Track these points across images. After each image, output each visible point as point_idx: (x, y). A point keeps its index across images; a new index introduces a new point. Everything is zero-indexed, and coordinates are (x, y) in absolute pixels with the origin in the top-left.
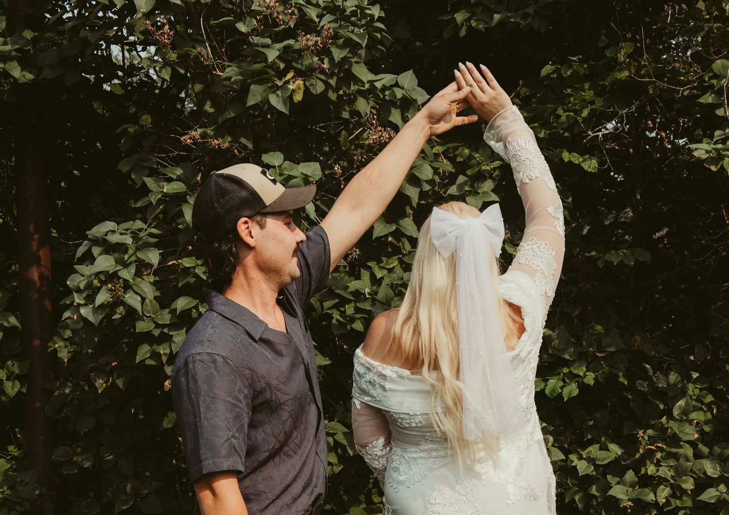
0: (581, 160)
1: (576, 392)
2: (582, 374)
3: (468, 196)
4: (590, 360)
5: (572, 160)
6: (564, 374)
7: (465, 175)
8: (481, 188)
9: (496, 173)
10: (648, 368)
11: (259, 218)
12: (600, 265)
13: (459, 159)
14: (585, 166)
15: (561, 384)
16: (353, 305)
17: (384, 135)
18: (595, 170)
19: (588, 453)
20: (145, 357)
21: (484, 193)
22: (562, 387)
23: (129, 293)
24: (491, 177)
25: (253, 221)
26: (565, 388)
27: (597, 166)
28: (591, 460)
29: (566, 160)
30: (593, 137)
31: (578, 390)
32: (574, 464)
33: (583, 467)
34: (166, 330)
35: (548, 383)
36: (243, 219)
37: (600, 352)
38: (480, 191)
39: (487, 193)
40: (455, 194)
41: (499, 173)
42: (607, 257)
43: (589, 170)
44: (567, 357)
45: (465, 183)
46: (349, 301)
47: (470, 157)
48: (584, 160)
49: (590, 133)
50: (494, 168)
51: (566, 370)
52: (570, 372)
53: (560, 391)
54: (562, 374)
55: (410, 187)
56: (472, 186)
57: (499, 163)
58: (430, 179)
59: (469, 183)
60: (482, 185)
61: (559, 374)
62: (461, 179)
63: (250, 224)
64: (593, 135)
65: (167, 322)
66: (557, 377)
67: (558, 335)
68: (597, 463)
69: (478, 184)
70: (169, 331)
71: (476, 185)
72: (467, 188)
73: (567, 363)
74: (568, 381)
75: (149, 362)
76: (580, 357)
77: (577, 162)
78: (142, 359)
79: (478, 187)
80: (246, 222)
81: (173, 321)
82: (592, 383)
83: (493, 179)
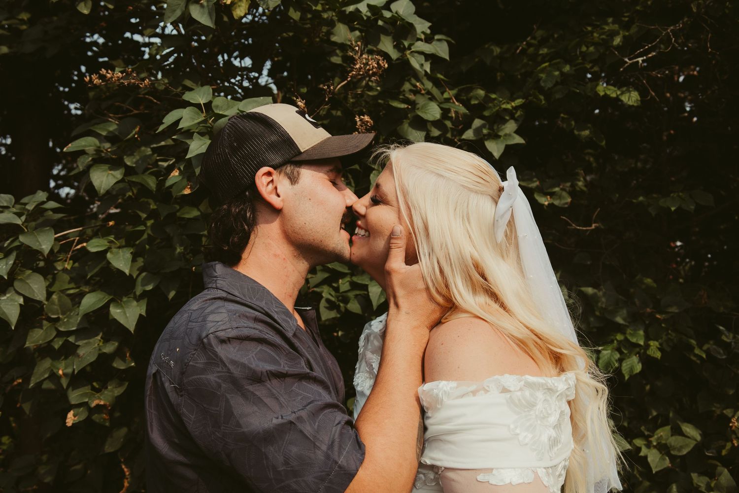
0: (619, 93)
1: (638, 368)
2: (642, 343)
3: (487, 140)
4: (647, 322)
5: (608, 92)
6: (619, 342)
7: (482, 117)
8: (502, 130)
9: (519, 113)
10: (722, 330)
11: (289, 168)
12: (653, 211)
13: (474, 102)
14: (625, 98)
15: (617, 356)
16: (348, 279)
17: (370, 63)
18: (637, 103)
19: (658, 439)
20: (42, 378)
21: (506, 135)
22: (620, 361)
23: (9, 293)
24: (512, 117)
25: (280, 173)
26: (624, 361)
27: (639, 99)
28: (663, 449)
29: (602, 94)
30: (631, 64)
31: (640, 365)
32: (642, 454)
33: (655, 460)
34: (71, 339)
35: (601, 355)
36: (265, 169)
37: (660, 313)
38: (501, 133)
39: (510, 135)
40: (471, 138)
41: (522, 113)
42: (662, 202)
43: (630, 103)
44: (619, 320)
45: (483, 126)
46: (343, 275)
47: (487, 99)
48: (622, 93)
49: (627, 60)
50: (516, 107)
51: (620, 337)
52: (626, 340)
53: (617, 365)
54: (615, 342)
55: (414, 131)
56: (491, 128)
57: (522, 102)
58: (437, 119)
59: (487, 126)
60: (503, 127)
61: (612, 342)
62: (477, 123)
63: (275, 176)
64: (631, 62)
65: (73, 327)
66: (610, 347)
67: (604, 294)
68: (672, 452)
69: (498, 126)
70: (76, 341)
71: (495, 127)
72: (485, 131)
73: (621, 329)
74: (625, 352)
75: (47, 385)
76: (635, 319)
77: (614, 95)
78: (38, 381)
79: (499, 130)
80: (269, 174)
81: (81, 326)
82: (658, 355)
83: (516, 120)
